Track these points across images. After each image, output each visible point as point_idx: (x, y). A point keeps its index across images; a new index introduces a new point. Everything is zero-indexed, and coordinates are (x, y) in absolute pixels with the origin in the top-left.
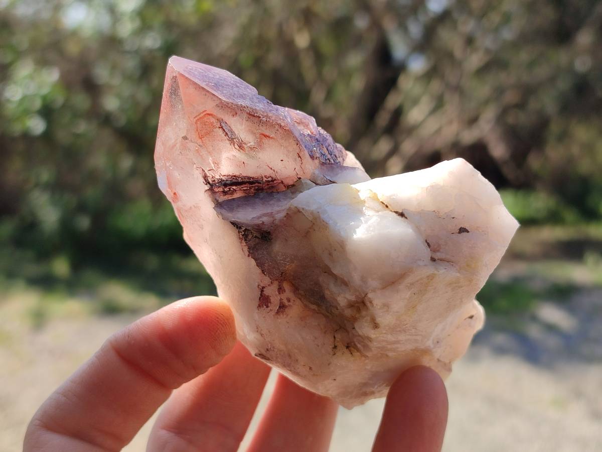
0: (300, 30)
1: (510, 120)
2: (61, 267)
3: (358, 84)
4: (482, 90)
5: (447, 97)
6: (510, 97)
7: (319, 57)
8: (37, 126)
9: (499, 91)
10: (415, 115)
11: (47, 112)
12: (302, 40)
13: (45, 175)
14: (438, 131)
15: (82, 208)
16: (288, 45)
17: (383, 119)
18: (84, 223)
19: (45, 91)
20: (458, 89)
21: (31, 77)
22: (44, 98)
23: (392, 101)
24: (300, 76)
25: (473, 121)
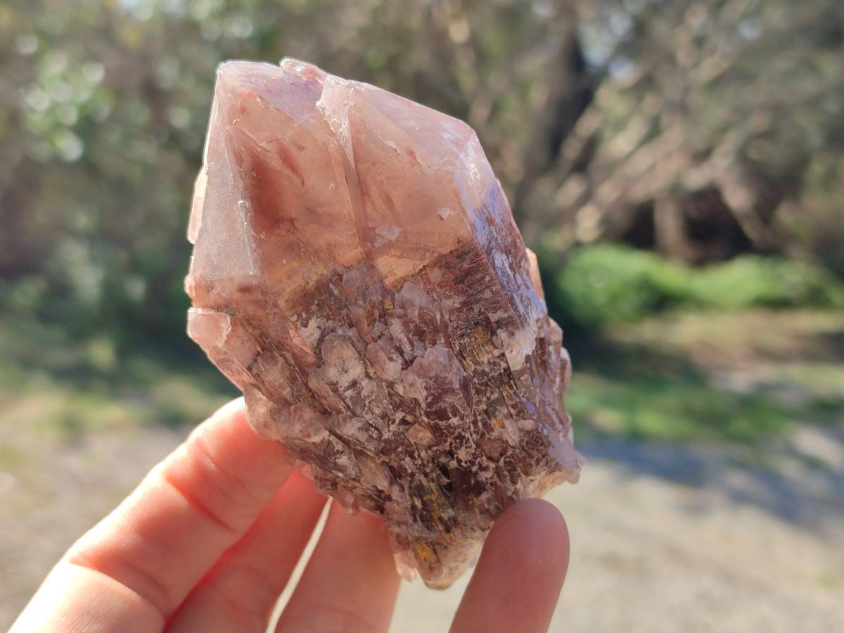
0: (456, 17)
1: (754, 154)
2: (102, 352)
3: (539, 96)
4: (715, 112)
5: (665, 120)
6: (758, 122)
7: (481, 58)
8: (71, 148)
9: (742, 113)
10: (619, 144)
11: (87, 128)
12: (459, 32)
13: (83, 220)
14: (652, 168)
15: (135, 267)
16: (439, 38)
17: (571, 150)
18: (137, 289)
19: (84, 96)
20: (683, 109)
21: (65, 78)
22: (82, 108)
23: (588, 124)
24: (454, 83)
25: (702, 156)
